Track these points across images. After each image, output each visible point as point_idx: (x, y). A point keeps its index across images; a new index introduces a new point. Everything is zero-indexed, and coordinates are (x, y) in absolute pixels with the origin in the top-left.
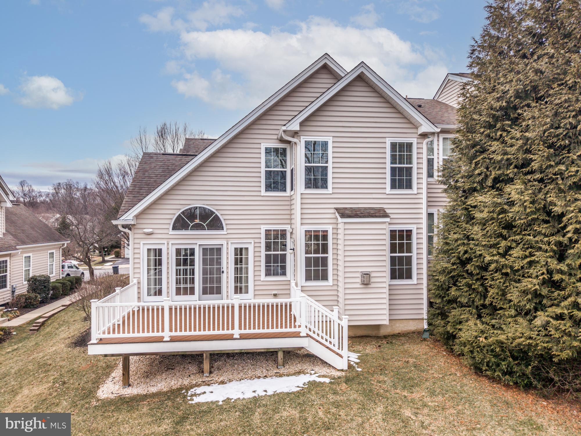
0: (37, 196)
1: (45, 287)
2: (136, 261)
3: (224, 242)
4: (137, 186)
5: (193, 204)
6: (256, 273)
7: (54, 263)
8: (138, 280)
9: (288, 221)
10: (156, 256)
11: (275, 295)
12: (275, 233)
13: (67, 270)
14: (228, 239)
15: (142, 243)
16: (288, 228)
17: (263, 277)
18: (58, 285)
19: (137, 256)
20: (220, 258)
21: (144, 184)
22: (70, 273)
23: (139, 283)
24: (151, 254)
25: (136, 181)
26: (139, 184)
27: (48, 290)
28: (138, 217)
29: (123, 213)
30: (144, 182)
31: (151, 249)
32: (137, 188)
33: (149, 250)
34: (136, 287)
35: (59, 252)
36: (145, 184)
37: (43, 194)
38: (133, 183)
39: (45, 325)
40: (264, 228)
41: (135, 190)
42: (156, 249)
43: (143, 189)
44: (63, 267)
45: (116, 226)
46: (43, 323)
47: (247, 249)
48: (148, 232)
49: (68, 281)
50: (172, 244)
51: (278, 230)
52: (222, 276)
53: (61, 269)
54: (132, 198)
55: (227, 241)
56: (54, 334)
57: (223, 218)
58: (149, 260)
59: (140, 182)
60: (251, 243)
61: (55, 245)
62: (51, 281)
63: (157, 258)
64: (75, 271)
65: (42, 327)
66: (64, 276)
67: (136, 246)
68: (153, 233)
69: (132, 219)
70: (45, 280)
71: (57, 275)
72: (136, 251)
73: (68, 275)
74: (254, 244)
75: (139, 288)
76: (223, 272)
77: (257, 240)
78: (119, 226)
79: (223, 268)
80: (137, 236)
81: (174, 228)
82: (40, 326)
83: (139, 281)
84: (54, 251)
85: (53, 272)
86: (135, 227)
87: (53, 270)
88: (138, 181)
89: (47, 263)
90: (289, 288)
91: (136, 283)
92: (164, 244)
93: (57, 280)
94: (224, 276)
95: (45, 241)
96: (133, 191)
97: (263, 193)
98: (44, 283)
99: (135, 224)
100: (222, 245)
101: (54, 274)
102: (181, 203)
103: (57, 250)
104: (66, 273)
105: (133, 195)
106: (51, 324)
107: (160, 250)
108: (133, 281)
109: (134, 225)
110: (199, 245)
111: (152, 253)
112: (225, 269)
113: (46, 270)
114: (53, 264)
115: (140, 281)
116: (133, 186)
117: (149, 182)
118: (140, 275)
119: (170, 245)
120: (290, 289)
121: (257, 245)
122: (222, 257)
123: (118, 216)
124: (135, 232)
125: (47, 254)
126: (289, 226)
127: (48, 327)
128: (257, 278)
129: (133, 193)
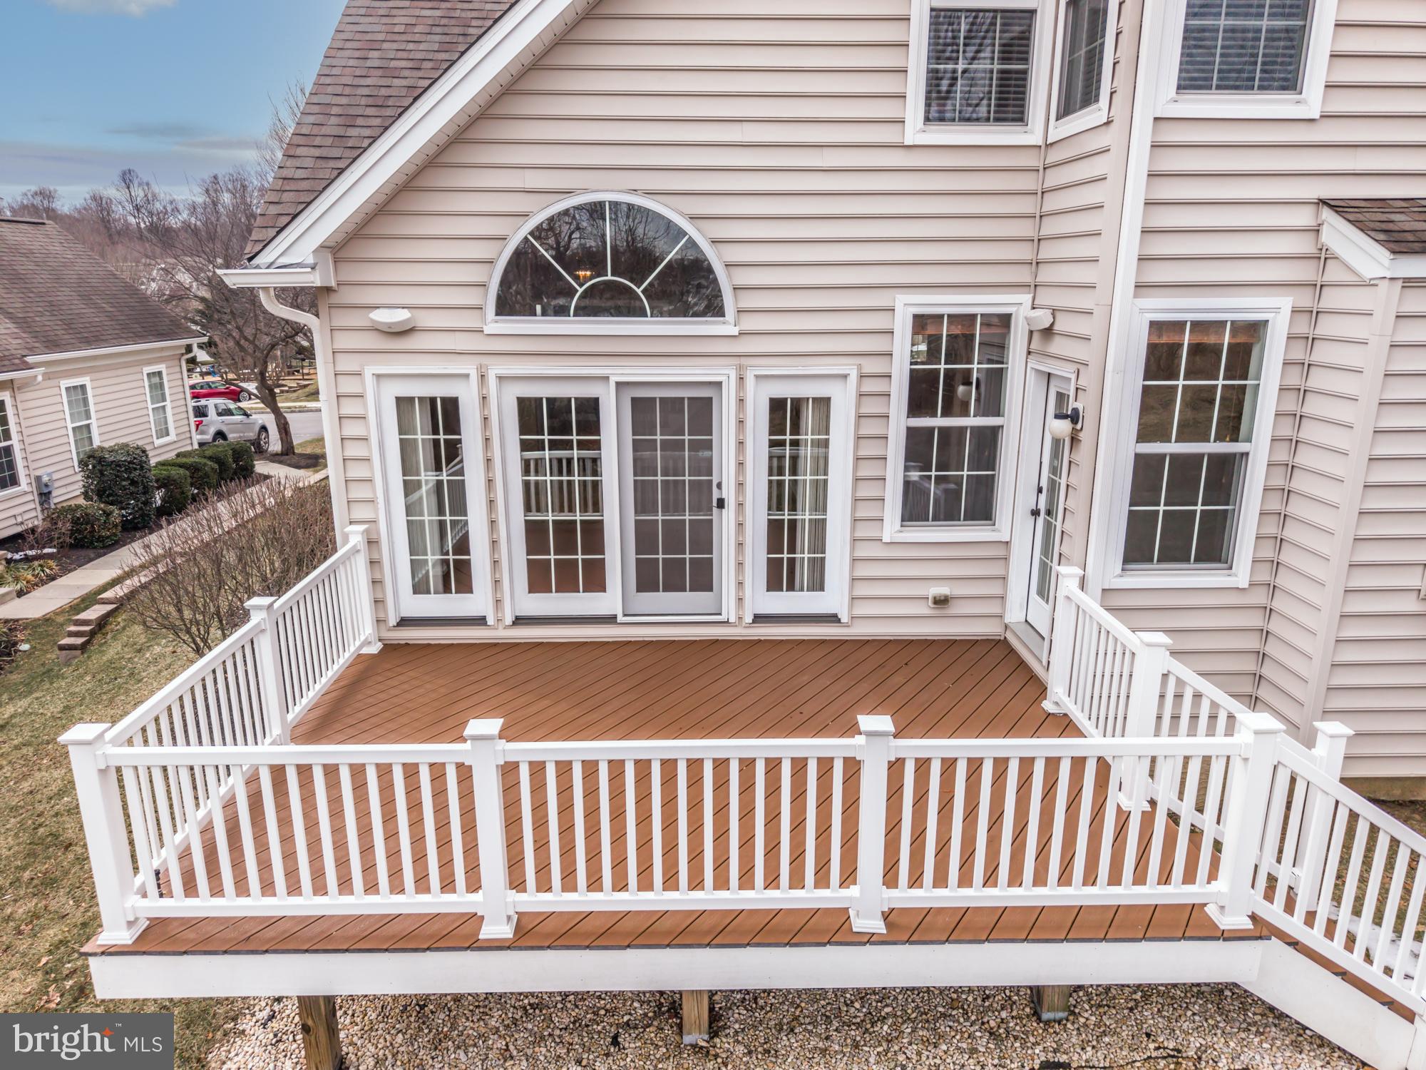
0: (166, 213)
1: (133, 483)
2: (354, 450)
3: (724, 373)
4: (335, 110)
5: (586, 190)
6: (865, 511)
7: (168, 403)
8: (367, 531)
9: (1024, 275)
10: (436, 431)
11: (941, 602)
12: (957, 330)
13: (214, 422)
14: (744, 361)
15: (369, 372)
16: (1019, 305)
17: (892, 527)
18: (176, 472)
19: (352, 429)
20: (708, 445)
21: (364, 101)
22: (224, 429)
23: (372, 543)
24: (413, 418)
25: (330, 90)
26: (344, 101)
27: (146, 490)
28: (342, 254)
29: (272, 232)
30: (366, 91)
31: (411, 400)
32: (333, 120)
33: (403, 403)
34: (361, 563)
35: (178, 369)
36: (370, 101)
37: (181, 207)
38: (315, 99)
39: (109, 628)
40: (906, 306)
41: (324, 130)
42: (433, 401)
43: (360, 121)
44: (200, 412)
45: (250, 295)
46: (102, 623)
47: (823, 403)
48: (390, 325)
49: (210, 458)
50: (501, 378)
51: (972, 317)
52: (715, 517)
53: (193, 420)
54: (309, 163)
55: (740, 368)
56: (126, 672)
57: (720, 257)
58: (406, 448)
59: (347, 91)
60: (845, 377)
61: (162, 349)
62: (153, 462)
63: (442, 437)
64: (241, 423)
65: (99, 639)
66: (208, 437)
67: (348, 386)
68: (412, 330)
69: (311, 260)
70: (129, 463)
71: (183, 436)
72: (350, 408)
73: (220, 435)
74: (859, 384)
75: (374, 563)
76: (721, 503)
77: (872, 366)
78: (262, 297)
79: (719, 486)
80: (344, 341)
81: (505, 306)
82: (92, 634)
83: (374, 536)
84: (161, 367)
85: (167, 429)
86: (335, 299)
87: (166, 423)
88: (339, 90)
89: (142, 405)
90: (1000, 572)
91: (363, 547)
92: (467, 376)
93: (178, 455)
94: (725, 523)
95: (126, 339)
96: (316, 130)
97: (915, 130)
98: (128, 470)
99: (333, 284)
100: (719, 384)
101: (172, 437)
102: (530, 184)
103: (170, 363)
104: (212, 431)
105: (317, 152)
106: (124, 628)
107: (451, 406)
108: (350, 537)
109: (328, 290)
110: (618, 384)
111: (419, 417)
112: (729, 493)
113: (147, 426)
114: (164, 407)
115: (378, 533)
116: (316, 109)
117: (383, 92)
118: (376, 510)
119: (492, 382)
120: (1004, 579)
121: (870, 386)
122: (715, 437)
123: (249, 249)
124: (336, 323)
125: (139, 376)
126: (1026, 298)
127: (114, 638)
128: (864, 531)
129: (318, 141)
